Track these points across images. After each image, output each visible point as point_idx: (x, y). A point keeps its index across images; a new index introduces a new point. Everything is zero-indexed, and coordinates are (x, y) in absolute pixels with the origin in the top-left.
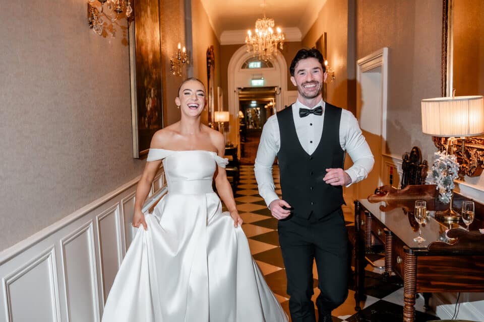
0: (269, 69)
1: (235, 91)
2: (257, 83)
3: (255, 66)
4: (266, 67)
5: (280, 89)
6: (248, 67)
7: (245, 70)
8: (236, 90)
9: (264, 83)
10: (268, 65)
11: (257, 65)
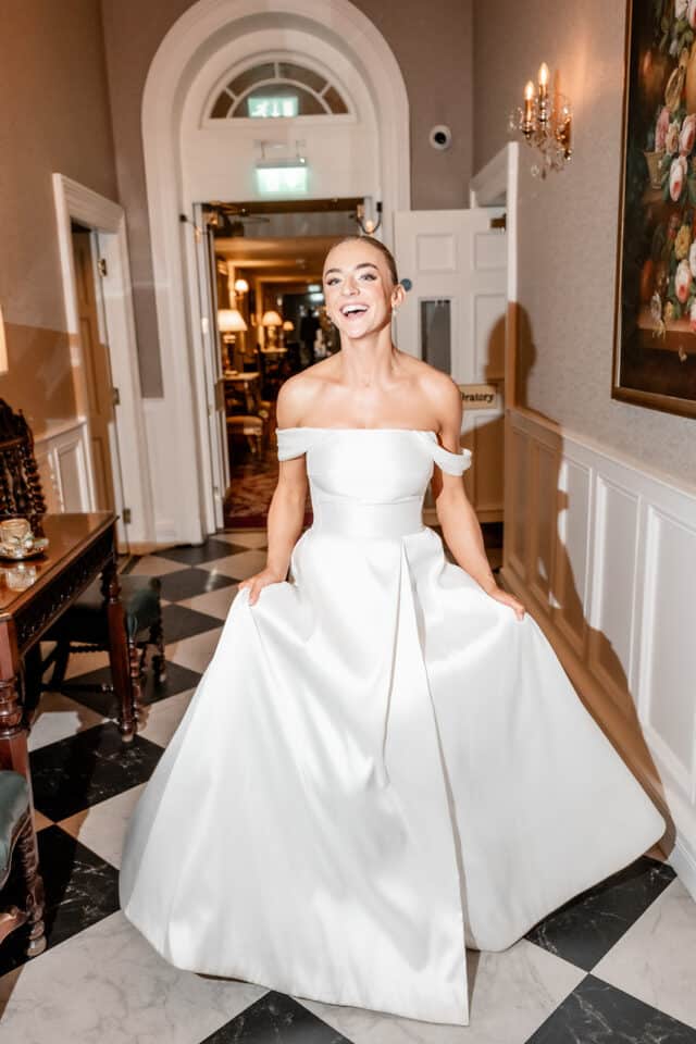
0: (331, 118)
1: (183, 218)
2: (280, 182)
3: (276, 114)
4: (320, 111)
5: (379, 207)
6: (242, 112)
7: (229, 122)
8: (188, 212)
9: (309, 184)
10: (326, 106)
11: (281, 108)
